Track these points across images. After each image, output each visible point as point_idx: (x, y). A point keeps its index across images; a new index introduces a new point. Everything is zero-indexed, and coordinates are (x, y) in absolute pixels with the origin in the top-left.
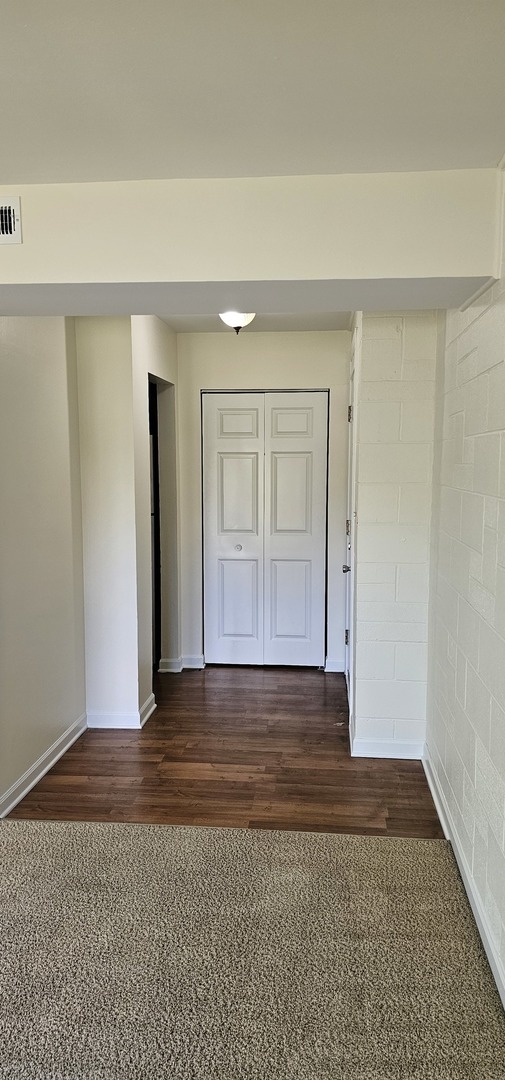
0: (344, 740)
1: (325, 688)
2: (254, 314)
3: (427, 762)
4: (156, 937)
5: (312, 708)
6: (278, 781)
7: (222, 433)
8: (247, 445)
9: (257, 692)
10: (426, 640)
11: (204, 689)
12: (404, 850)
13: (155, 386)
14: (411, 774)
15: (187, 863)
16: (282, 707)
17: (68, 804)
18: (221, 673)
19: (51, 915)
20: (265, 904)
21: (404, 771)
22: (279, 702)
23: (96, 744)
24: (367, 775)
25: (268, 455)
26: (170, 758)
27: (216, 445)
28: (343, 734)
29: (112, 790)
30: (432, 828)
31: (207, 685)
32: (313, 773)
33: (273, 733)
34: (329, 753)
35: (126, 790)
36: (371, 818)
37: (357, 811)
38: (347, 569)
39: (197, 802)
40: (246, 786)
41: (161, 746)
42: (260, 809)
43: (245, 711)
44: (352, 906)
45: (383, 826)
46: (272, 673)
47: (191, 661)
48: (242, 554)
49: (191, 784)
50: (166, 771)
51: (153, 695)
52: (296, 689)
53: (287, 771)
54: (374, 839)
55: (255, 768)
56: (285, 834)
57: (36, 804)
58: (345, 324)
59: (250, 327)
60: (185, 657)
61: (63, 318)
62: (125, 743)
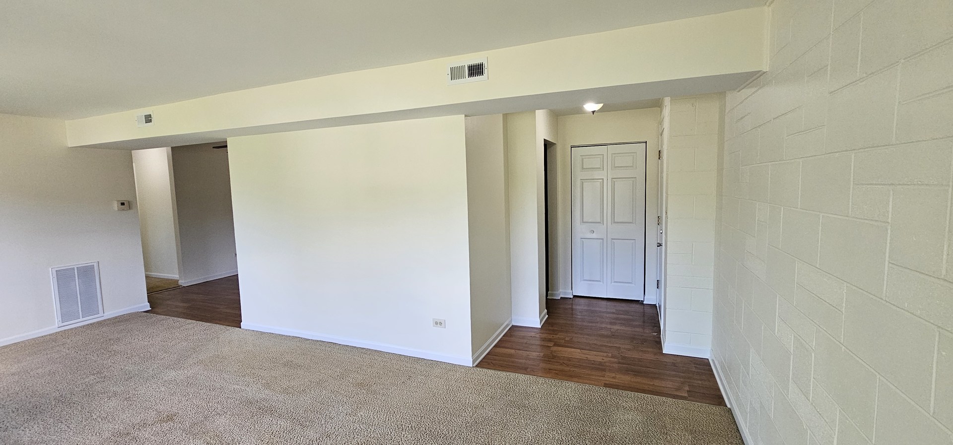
0: (658, 343)
1: (644, 312)
2: (602, 104)
3: (713, 360)
4: (557, 438)
5: (637, 323)
6: (619, 363)
7: (583, 168)
8: (597, 175)
9: (603, 312)
10: (712, 288)
11: (572, 309)
12: (700, 410)
13: (547, 145)
14: (702, 367)
15: (571, 401)
16: (620, 322)
17: (505, 363)
18: (582, 300)
19: (501, 418)
20: (616, 429)
21: (697, 364)
22: (617, 319)
23: (517, 333)
24: (674, 364)
25: (609, 180)
26: (555, 345)
27: (579, 175)
28: (657, 340)
29: (527, 358)
30: (718, 400)
31: (574, 307)
32: (640, 360)
33: (613, 336)
34: (649, 350)
35: (535, 359)
36: (678, 389)
37: (668, 384)
38: (660, 245)
39: (574, 369)
40: (600, 364)
41: (552, 337)
42: (609, 377)
43: (597, 322)
44: (669, 438)
45: (686, 395)
46: (610, 302)
47: (565, 293)
48: (594, 236)
49: (569, 359)
50: (555, 351)
51: (546, 310)
52: (626, 313)
53: (624, 358)
54: (680, 401)
55: (605, 354)
56: (625, 393)
57: (490, 361)
58: (657, 104)
59: (600, 110)
60: (563, 291)
61: (502, 115)
62: (533, 334)
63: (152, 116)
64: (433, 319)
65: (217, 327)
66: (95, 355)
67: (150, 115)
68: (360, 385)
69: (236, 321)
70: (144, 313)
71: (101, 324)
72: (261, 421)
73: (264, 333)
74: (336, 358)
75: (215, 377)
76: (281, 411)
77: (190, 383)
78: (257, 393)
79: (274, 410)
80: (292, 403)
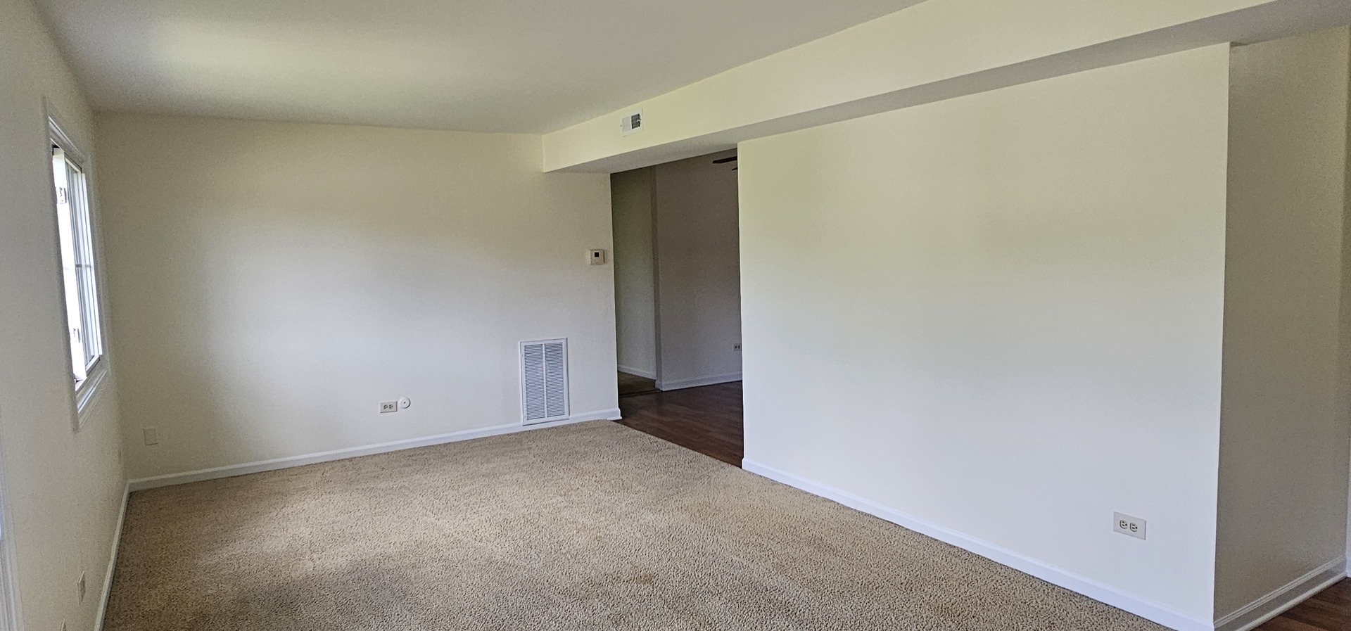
63: (641, 117)
64: (1116, 514)
65: (707, 460)
66: (561, 470)
67: (639, 115)
68: (945, 611)
69: (734, 455)
70: (614, 423)
71: (566, 429)
72: (772, 622)
73: (778, 484)
74: (899, 551)
75: (705, 536)
76: (803, 615)
77: (672, 536)
78: (766, 577)
79: (791, 610)
80: (820, 607)
